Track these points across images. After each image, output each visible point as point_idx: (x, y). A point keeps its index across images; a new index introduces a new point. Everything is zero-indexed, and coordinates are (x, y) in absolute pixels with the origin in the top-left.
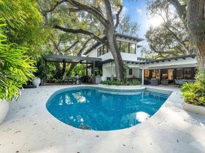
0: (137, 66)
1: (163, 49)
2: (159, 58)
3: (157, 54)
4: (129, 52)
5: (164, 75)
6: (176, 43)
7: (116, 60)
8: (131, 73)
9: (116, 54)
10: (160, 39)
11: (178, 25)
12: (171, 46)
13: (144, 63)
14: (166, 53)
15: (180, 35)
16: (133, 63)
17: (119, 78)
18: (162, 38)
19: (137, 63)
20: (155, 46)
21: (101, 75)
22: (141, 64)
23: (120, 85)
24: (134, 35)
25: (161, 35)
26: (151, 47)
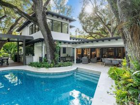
0: (69, 46)
1: (92, 30)
2: (89, 38)
3: (88, 34)
4: (62, 32)
5: (93, 53)
6: (102, 26)
7: (46, 39)
8: (64, 52)
9: (45, 33)
10: (90, 21)
11: (103, 11)
12: (98, 28)
13: (76, 43)
14: (94, 33)
15: (105, 20)
16: (65, 42)
17: (49, 60)
18: (91, 21)
19: (69, 43)
20: (86, 28)
21: (33, 55)
22: (73, 43)
23: (50, 67)
24: (69, 17)
25: (91, 18)
26: (83, 28)
